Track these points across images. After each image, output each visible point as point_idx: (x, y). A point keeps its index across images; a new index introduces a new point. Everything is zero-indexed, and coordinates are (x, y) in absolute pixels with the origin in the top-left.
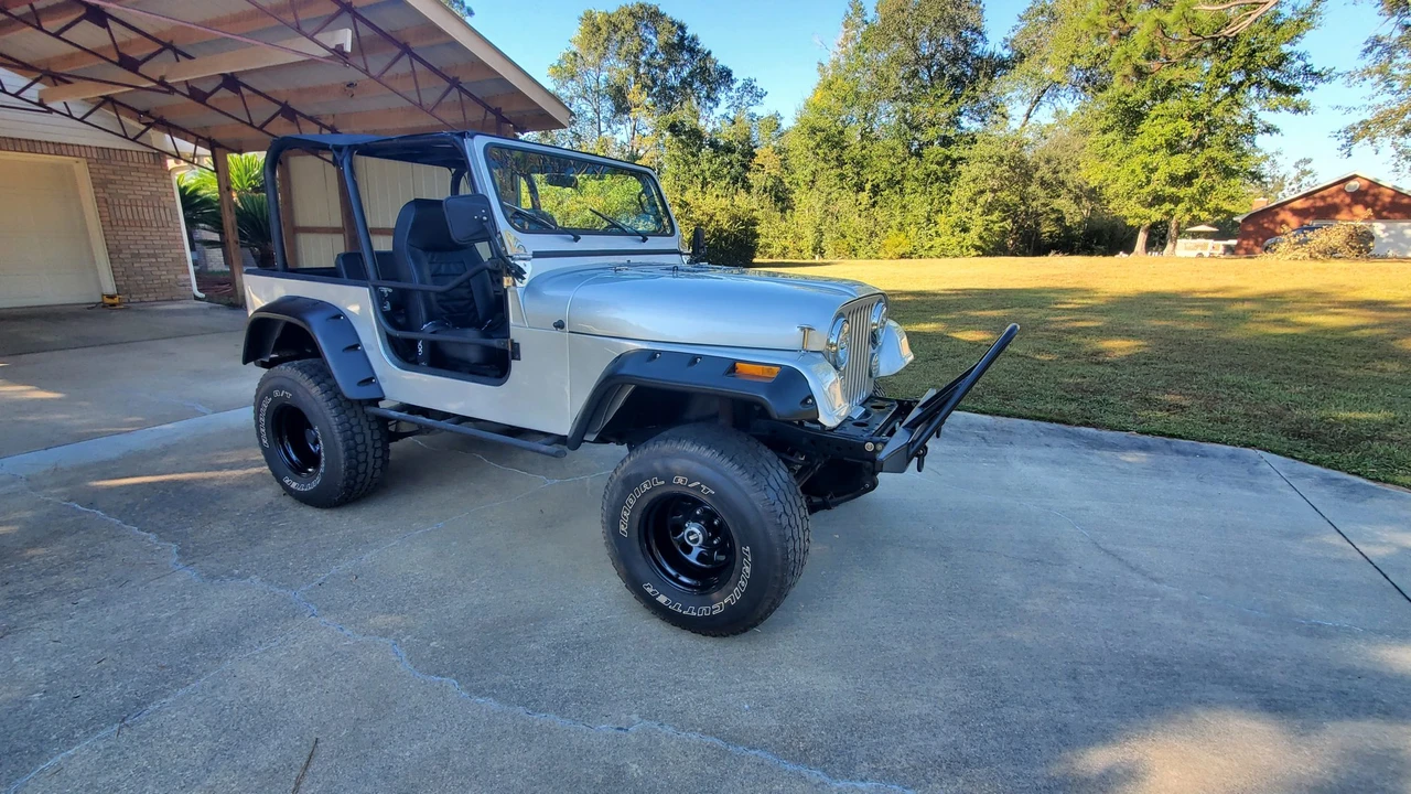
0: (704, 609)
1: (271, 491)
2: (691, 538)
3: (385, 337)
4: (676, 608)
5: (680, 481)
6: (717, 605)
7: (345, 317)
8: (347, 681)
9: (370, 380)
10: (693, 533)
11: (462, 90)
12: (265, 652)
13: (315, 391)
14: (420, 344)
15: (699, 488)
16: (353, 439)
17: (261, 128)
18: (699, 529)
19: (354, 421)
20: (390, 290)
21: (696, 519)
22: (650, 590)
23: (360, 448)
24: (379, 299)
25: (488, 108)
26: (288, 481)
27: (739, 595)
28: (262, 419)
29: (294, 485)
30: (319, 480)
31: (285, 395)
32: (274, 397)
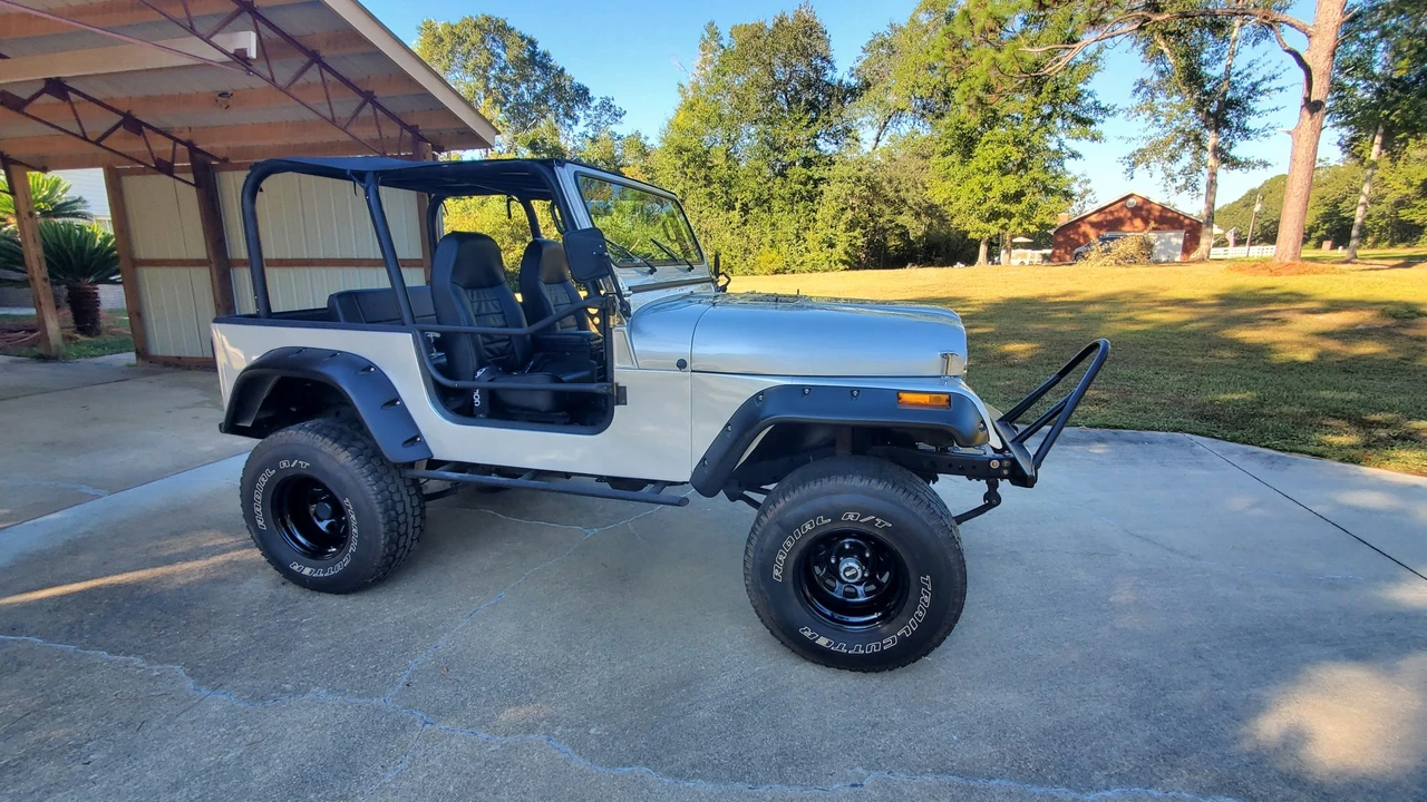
0: (873, 645)
1: (264, 582)
2: (848, 574)
3: (432, 388)
4: (840, 648)
5: (851, 517)
6: (889, 639)
7: (375, 367)
8: (524, 793)
9: (415, 439)
10: (851, 568)
11: (377, 105)
12: (397, 778)
13: (344, 457)
14: (477, 393)
15: (874, 521)
16: (394, 509)
17: (97, 143)
18: (856, 563)
19: (392, 488)
20: (438, 335)
21: (848, 554)
22: (808, 634)
23: (401, 519)
24: (427, 347)
25: (404, 126)
26: (296, 568)
27: (914, 626)
28: (258, 497)
29: (307, 571)
30: (346, 561)
31: (298, 464)
32: (278, 469)
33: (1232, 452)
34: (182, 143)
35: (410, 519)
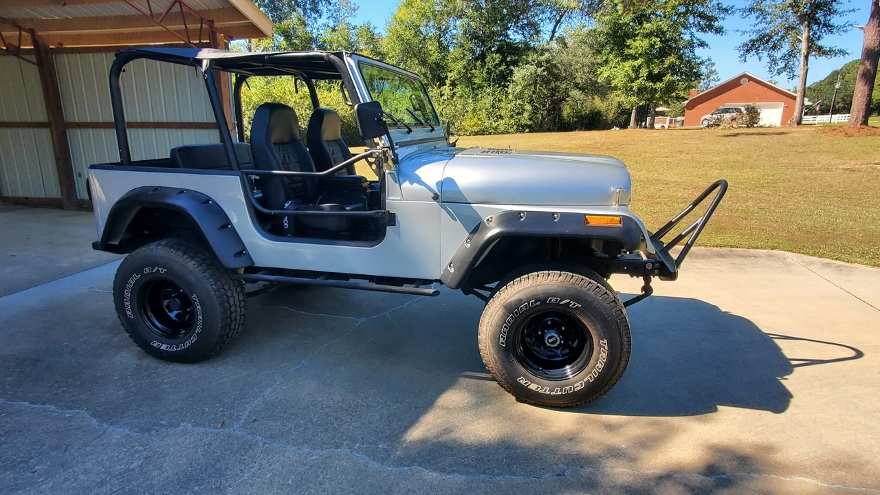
0: (568, 388)
2: (550, 341)
3: (254, 216)
4: (545, 391)
5: (553, 301)
6: (578, 384)
7: (213, 201)
9: (242, 252)
10: (552, 337)
11: (183, 4)
12: (252, 476)
13: (191, 265)
14: (285, 219)
15: (569, 303)
16: (227, 302)
18: (556, 333)
19: (226, 287)
20: (258, 178)
21: (550, 328)
22: (523, 382)
23: (233, 309)
24: (250, 186)
25: (202, 21)
26: (155, 345)
27: (596, 374)
28: (127, 294)
29: (164, 347)
30: (194, 339)
31: (158, 270)
32: (143, 275)
33: (812, 263)
34: (26, 30)
35: (238, 309)
